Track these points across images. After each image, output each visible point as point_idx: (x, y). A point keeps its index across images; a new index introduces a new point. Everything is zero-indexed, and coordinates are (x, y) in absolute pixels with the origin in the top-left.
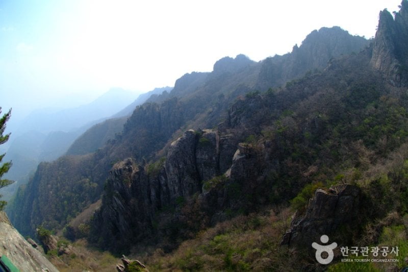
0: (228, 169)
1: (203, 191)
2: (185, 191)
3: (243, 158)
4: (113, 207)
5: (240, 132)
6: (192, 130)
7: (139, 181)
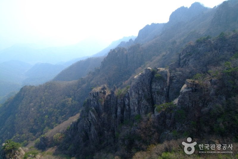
0: (176, 98)
1: (155, 112)
2: (141, 110)
3: (189, 91)
4: (88, 119)
5: (188, 71)
6: (150, 68)
7: (110, 101)
